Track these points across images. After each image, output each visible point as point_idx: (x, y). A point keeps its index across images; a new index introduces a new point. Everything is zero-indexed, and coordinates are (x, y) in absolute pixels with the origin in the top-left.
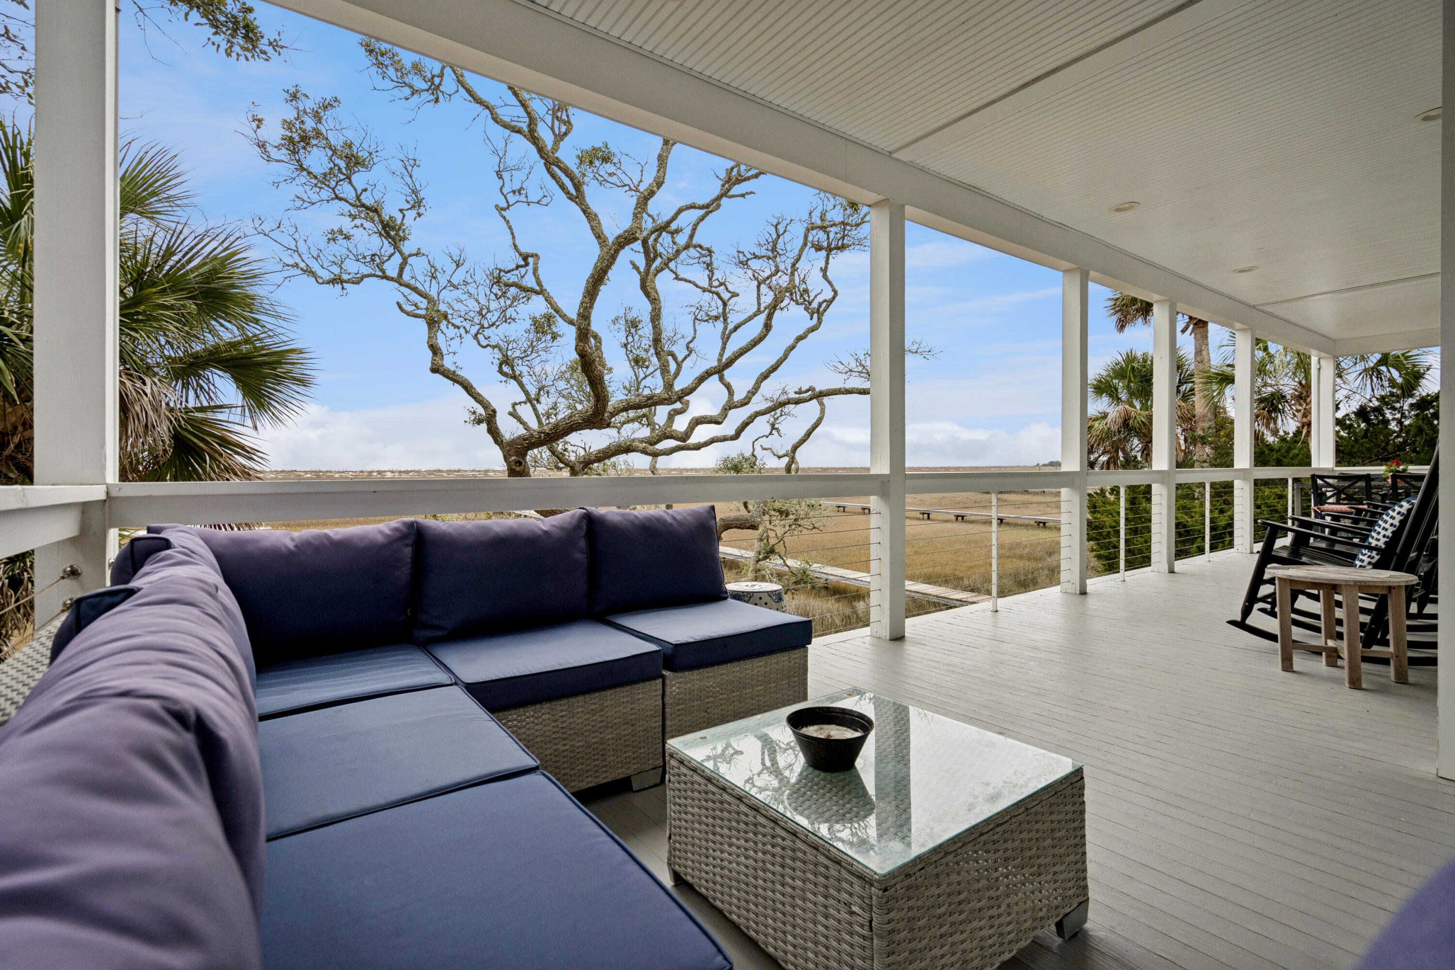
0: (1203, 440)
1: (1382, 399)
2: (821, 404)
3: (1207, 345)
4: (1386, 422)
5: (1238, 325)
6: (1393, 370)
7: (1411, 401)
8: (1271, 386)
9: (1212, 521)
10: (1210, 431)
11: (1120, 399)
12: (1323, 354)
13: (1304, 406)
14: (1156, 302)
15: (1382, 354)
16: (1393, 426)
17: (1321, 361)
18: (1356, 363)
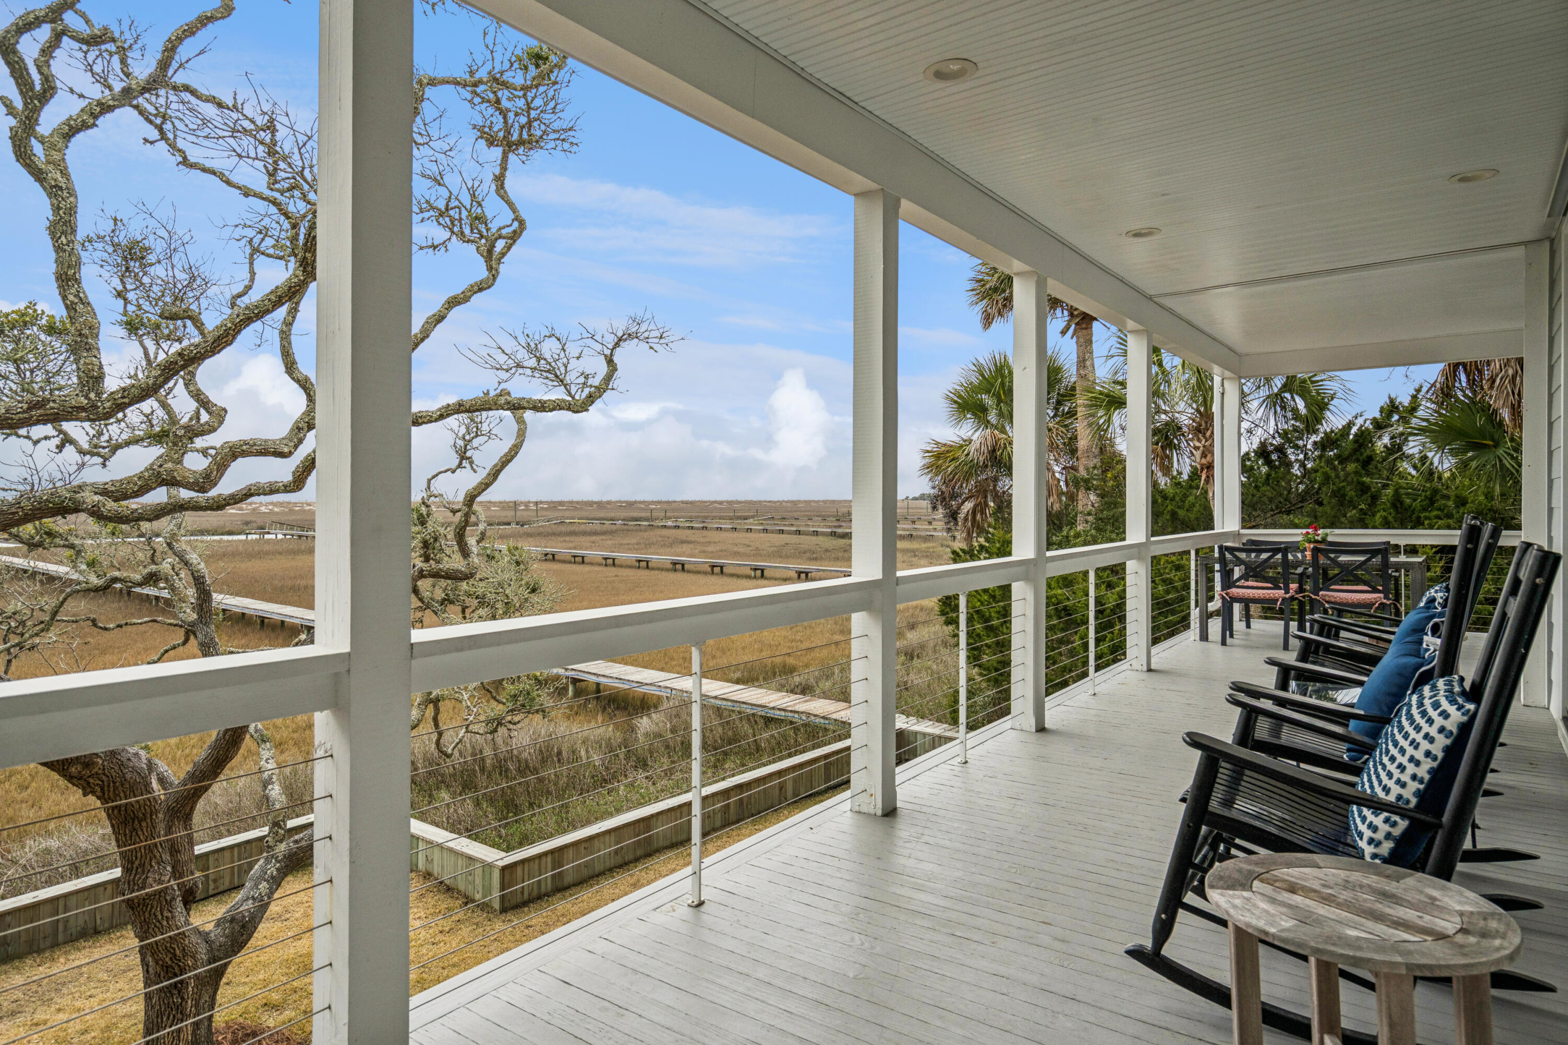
0: (1087, 485)
1: (1284, 434)
2: (521, 421)
3: (1091, 353)
4: (1289, 465)
5: (1131, 324)
6: (1298, 399)
7: (1314, 438)
8: (1165, 412)
9: (1098, 602)
10: (1096, 472)
11: (988, 422)
12: (1227, 374)
13: (1203, 442)
14: (1017, 274)
15: (1288, 377)
16: (1296, 470)
17: (1225, 382)
18: (1259, 387)
